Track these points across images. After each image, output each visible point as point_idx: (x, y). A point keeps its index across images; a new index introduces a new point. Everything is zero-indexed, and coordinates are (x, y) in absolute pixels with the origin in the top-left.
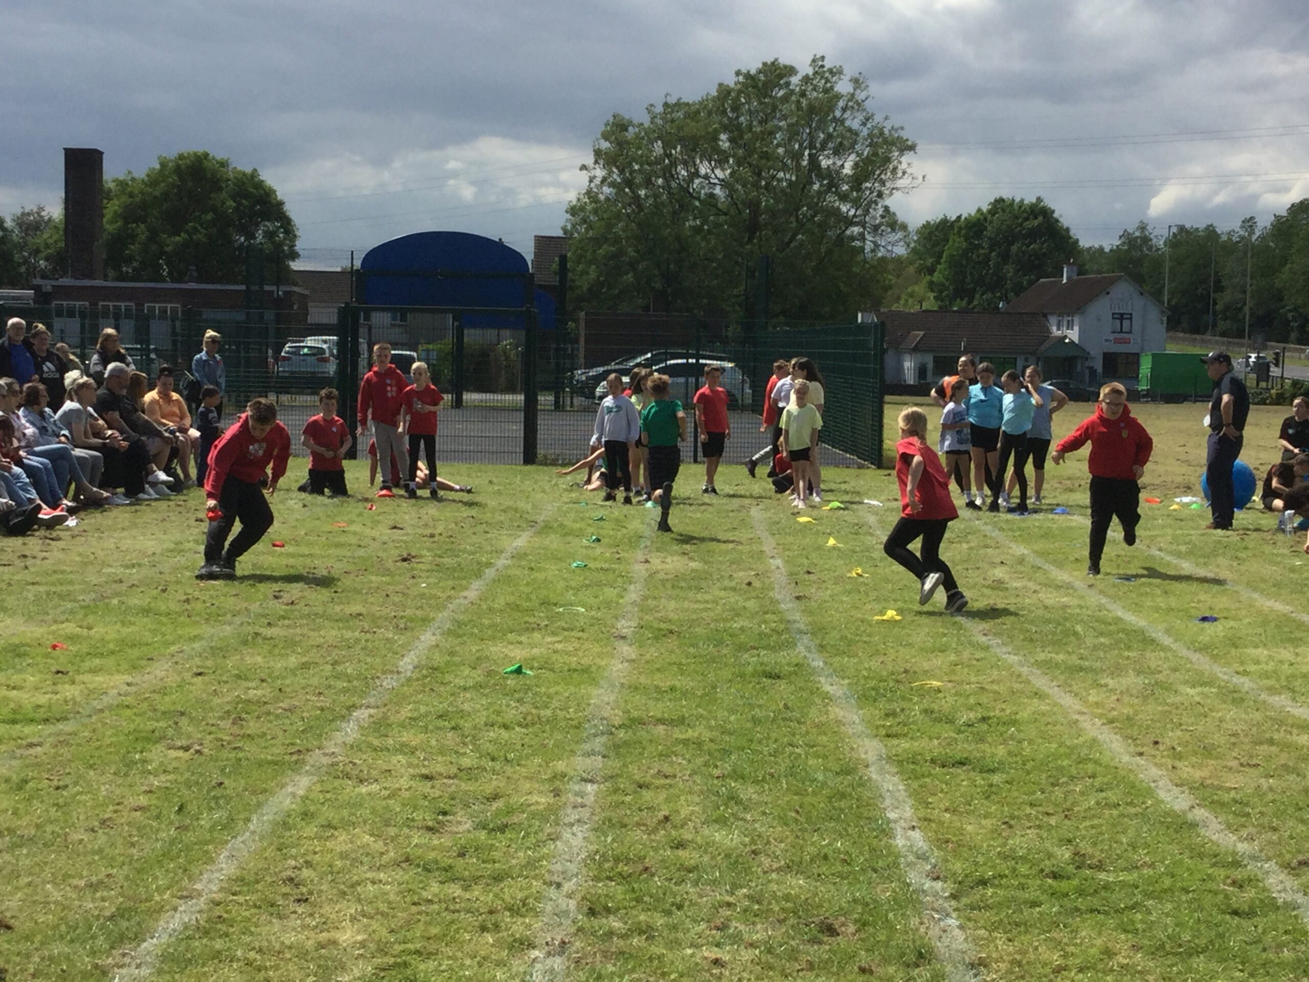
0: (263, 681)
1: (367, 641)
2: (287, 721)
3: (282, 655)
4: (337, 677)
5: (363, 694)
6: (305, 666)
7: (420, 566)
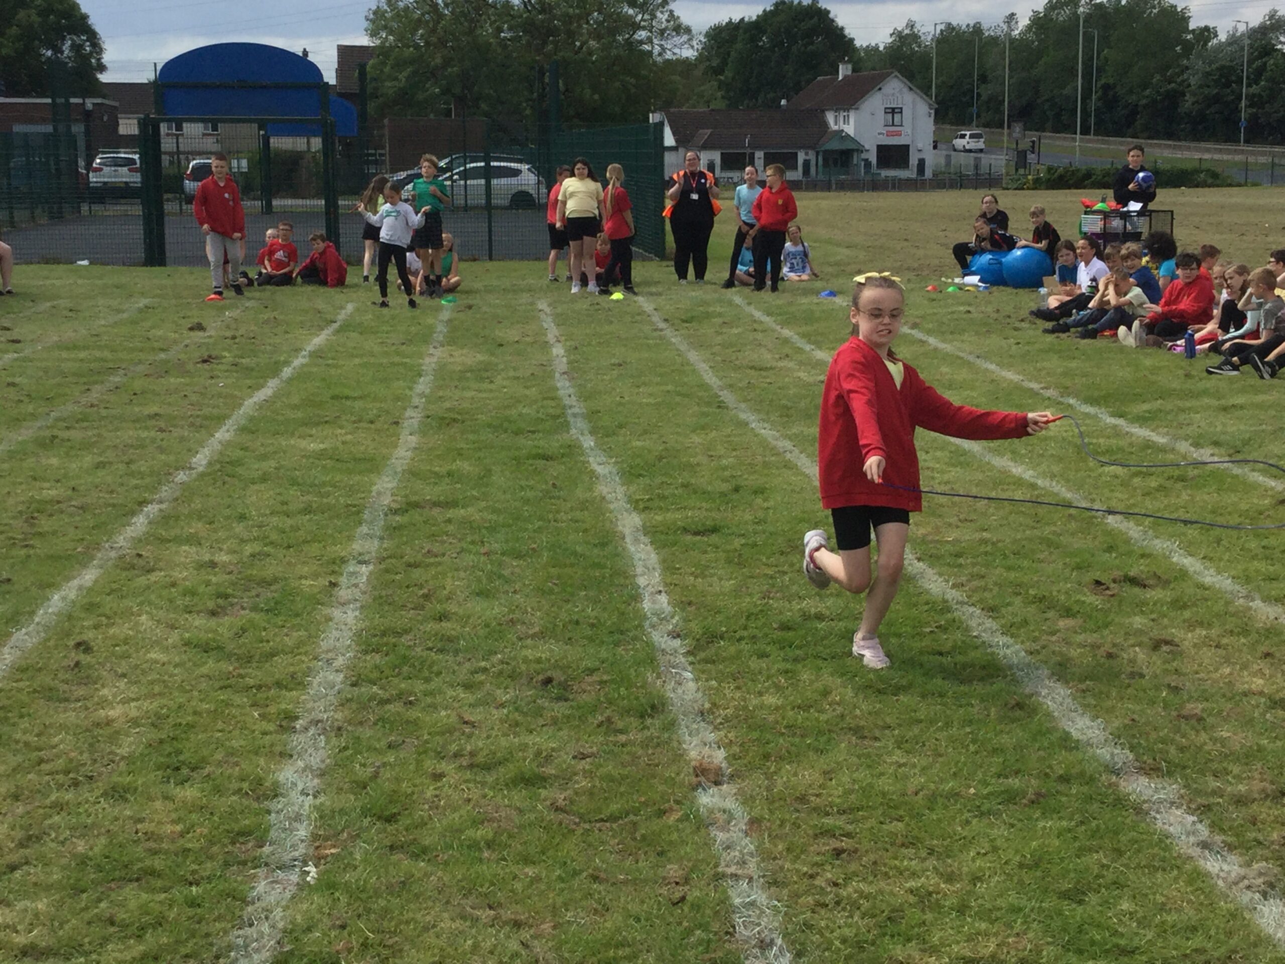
0: (58, 481)
1: (162, 440)
2: (78, 518)
3: (77, 456)
4: (132, 474)
5: (154, 489)
6: (100, 466)
7: (220, 366)
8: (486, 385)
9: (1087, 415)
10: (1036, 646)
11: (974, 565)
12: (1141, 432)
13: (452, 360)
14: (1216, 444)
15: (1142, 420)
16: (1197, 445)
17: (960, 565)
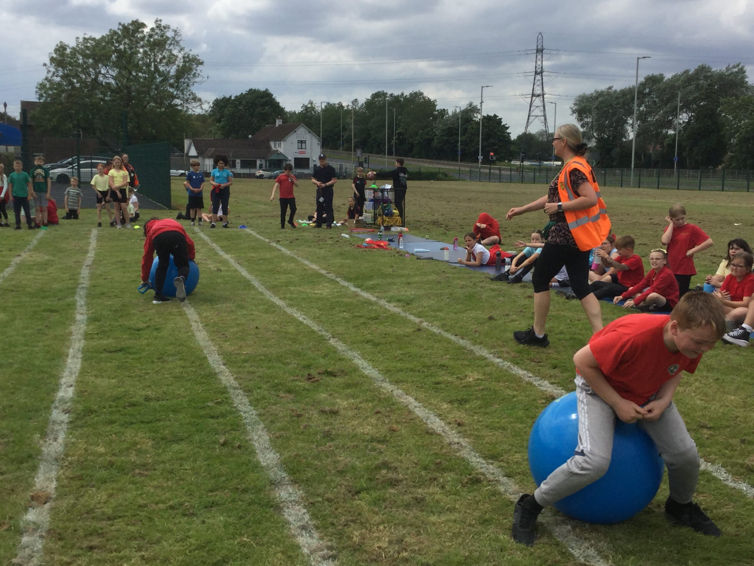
8: (41, 272)
9: (343, 287)
10: (263, 412)
11: (252, 366)
12: (365, 295)
13: (30, 259)
14: (399, 301)
15: (368, 289)
16: (389, 302)
17: (245, 367)
